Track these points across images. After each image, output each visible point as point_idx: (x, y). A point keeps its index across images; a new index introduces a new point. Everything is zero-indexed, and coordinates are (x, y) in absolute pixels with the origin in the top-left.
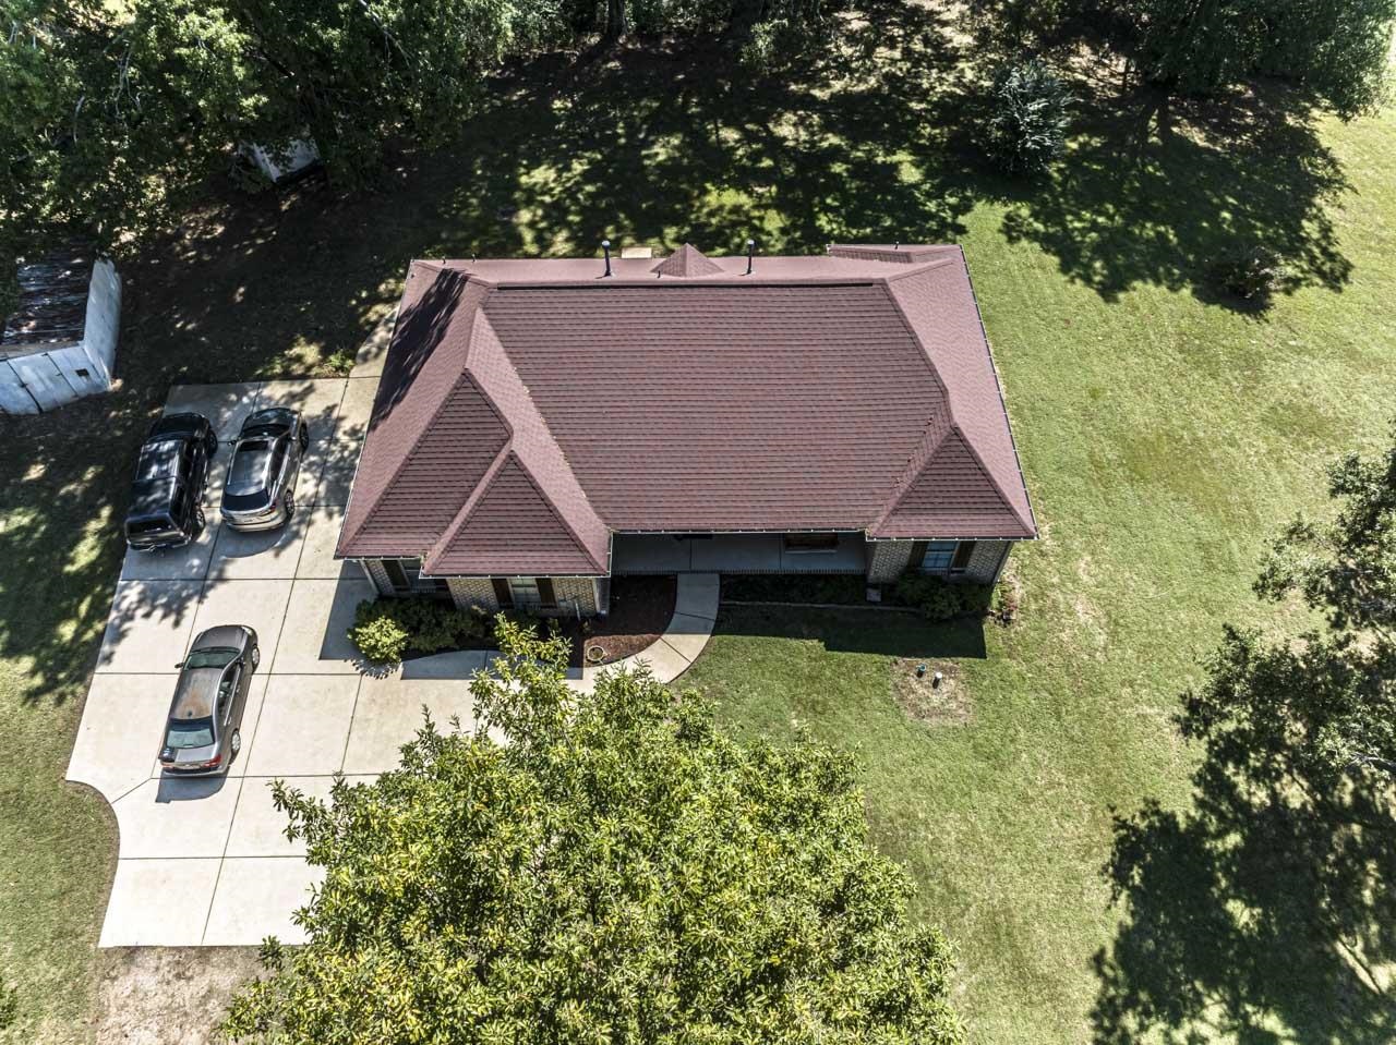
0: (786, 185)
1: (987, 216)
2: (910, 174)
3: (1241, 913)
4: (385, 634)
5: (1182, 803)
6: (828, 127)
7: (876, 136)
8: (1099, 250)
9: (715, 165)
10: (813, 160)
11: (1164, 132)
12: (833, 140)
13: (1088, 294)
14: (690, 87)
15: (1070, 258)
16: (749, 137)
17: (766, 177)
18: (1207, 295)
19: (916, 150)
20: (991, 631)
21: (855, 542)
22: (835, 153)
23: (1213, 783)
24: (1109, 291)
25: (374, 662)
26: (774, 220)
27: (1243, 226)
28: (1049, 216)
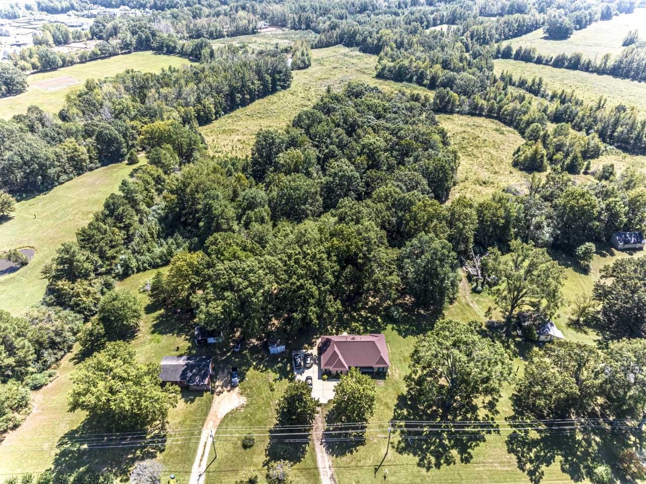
0: (363, 322)
1: (390, 326)
2: (380, 320)
3: (409, 403)
4: (325, 377)
5: (405, 393)
6: (369, 313)
7: (375, 314)
8: (404, 331)
9: (353, 319)
10: (367, 318)
11: (417, 311)
12: (369, 315)
13: (401, 337)
14: (348, 306)
15: (400, 333)
16: (358, 314)
17: (360, 321)
19: (381, 316)
20: (387, 377)
21: (371, 368)
22: (370, 317)
23: (408, 392)
24: (404, 337)
25: (324, 380)
26: (362, 328)
27: (425, 326)
28: (398, 326)
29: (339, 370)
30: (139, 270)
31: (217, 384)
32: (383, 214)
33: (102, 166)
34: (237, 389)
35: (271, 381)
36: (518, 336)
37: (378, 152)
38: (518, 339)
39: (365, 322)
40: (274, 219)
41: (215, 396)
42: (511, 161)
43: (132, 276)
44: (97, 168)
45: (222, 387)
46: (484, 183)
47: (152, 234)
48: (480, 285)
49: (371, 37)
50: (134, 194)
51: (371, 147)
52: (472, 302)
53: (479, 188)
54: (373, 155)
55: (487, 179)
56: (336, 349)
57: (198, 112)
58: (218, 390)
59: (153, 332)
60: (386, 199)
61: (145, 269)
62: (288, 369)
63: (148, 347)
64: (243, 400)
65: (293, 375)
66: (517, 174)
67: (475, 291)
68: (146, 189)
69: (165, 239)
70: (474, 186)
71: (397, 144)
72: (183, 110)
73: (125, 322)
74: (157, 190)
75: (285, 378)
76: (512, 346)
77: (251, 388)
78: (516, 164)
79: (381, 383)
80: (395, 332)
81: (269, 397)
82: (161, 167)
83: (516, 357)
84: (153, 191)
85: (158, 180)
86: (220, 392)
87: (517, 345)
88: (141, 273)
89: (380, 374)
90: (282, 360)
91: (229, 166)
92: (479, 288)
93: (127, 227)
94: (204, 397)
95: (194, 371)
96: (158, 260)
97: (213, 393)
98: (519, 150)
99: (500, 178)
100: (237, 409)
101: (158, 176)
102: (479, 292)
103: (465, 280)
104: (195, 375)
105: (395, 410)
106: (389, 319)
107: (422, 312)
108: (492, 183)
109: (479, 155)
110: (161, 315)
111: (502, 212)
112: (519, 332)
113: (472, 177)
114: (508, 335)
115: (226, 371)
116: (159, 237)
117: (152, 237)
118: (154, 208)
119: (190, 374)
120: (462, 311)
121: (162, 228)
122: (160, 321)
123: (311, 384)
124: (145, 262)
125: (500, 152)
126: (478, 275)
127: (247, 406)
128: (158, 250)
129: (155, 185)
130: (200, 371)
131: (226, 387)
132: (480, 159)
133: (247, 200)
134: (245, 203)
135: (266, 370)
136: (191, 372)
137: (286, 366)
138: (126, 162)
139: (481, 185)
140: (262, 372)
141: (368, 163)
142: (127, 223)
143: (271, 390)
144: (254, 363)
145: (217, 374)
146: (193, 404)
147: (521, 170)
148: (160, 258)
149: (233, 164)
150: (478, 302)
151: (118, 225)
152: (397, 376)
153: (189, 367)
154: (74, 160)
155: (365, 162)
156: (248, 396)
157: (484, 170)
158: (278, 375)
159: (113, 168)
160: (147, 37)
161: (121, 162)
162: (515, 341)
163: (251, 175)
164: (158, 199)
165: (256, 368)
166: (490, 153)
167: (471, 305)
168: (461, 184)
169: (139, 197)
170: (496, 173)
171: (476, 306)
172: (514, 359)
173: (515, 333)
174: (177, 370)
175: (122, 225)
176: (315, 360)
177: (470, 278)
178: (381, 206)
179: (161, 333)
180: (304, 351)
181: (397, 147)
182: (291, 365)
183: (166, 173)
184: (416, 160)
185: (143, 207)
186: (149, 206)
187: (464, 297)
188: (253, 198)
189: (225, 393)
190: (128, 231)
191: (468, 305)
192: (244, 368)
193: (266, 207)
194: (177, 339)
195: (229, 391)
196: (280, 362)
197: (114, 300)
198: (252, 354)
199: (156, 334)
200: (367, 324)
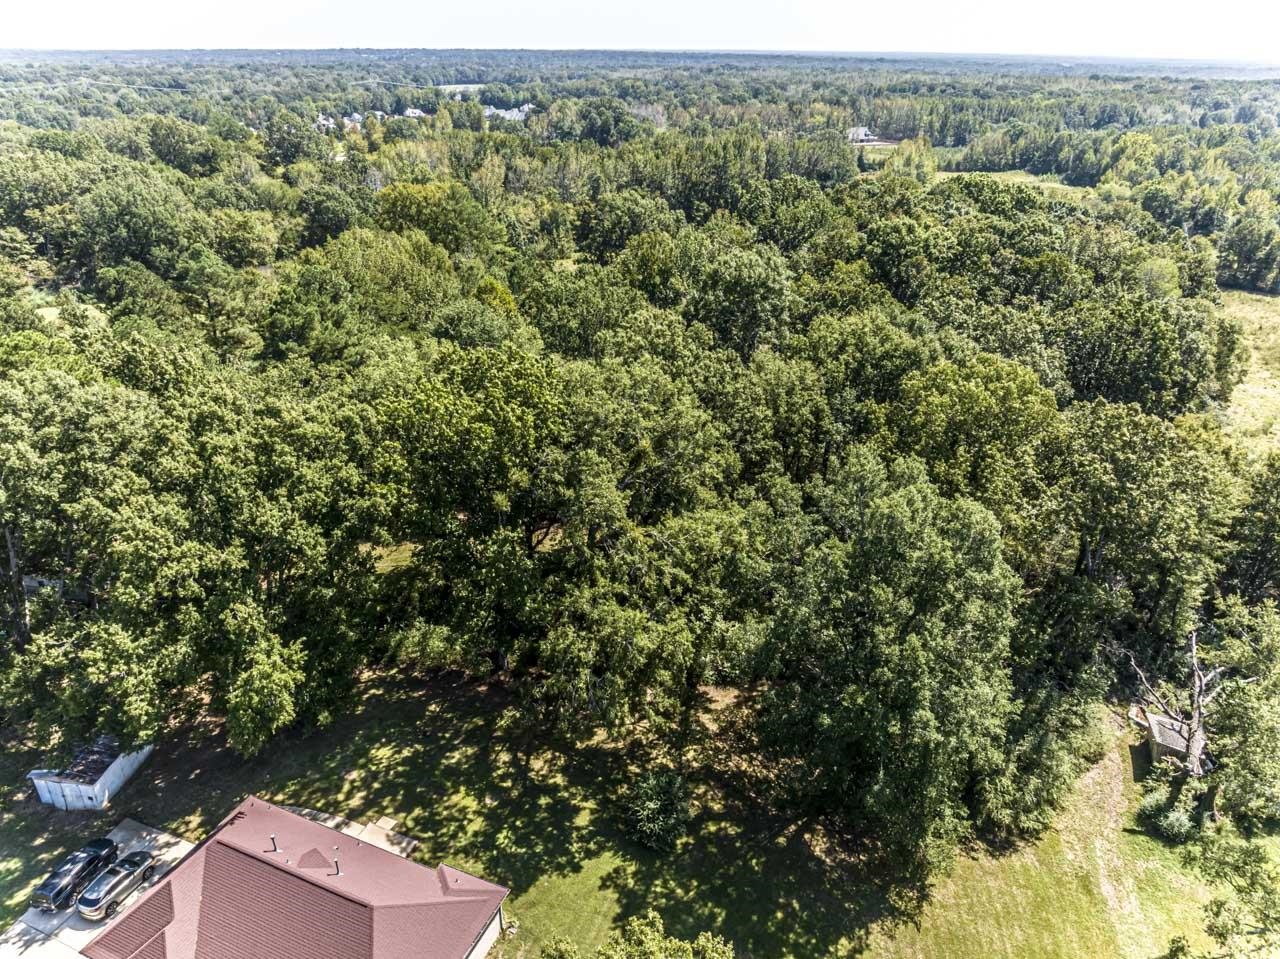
0: (504, 802)
1: (605, 863)
2: (582, 820)
6: (564, 770)
7: (586, 785)
9: (478, 775)
10: (535, 790)
11: (796, 836)
12: (558, 779)
16: (513, 762)
17: (499, 793)
19: (604, 803)
22: (552, 790)
26: (476, 826)
27: (784, 927)
28: (645, 877)
39: (516, 804)
48: (1187, 801)
52: (1116, 877)
62: (18, 897)
67: (1149, 824)
72: (548, 207)
80: (610, 899)
92: (1180, 818)
102: (1171, 839)
103: (1117, 764)
107: (819, 846)
120: (1040, 904)
150: (1147, 884)
154: (233, 248)
167: (1106, 888)
171: (1131, 903)
177: (1144, 758)
180: (162, 839)
187: (1085, 839)
191: (1086, 884)
200: (517, 813)
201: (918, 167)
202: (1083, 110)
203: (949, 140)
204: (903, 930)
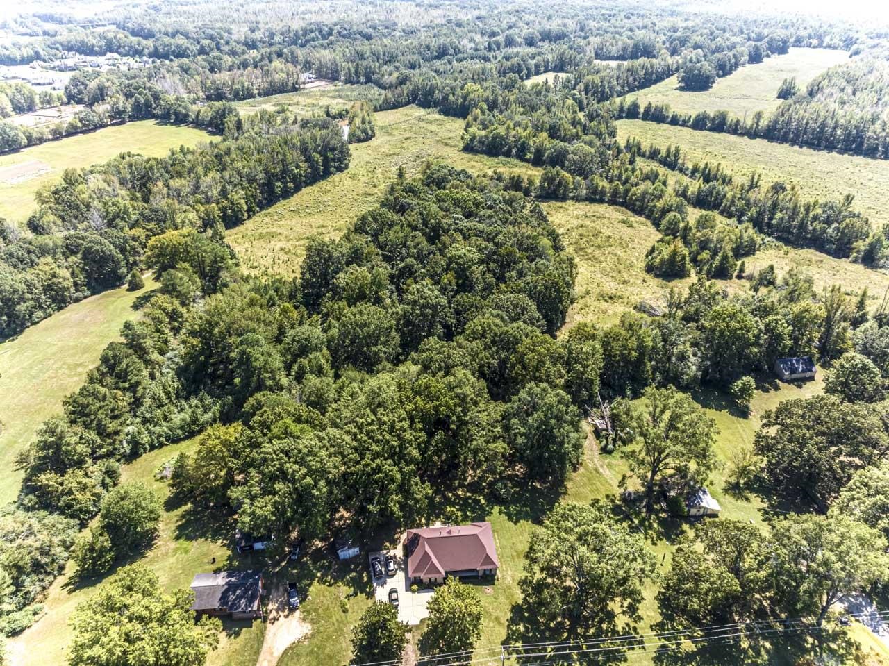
0: (461, 506)
1: (496, 509)
2: (483, 501)
3: (526, 614)
4: (415, 587)
5: (520, 602)
6: (468, 491)
7: (477, 493)
8: (516, 515)
9: (448, 502)
10: (466, 499)
11: (532, 485)
12: (469, 494)
13: (511, 524)
14: (441, 483)
15: (510, 518)
16: (454, 495)
17: (458, 504)
18: (533, 523)
19: (484, 496)
20: (496, 582)
21: (475, 570)
22: (469, 498)
23: (525, 599)
24: (515, 523)
25: (413, 591)
26: (460, 514)
27: (543, 506)
28: (507, 508)
29: (433, 577)
30: (153, 447)
31: (270, 607)
32: (480, 356)
33: (93, 294)
34: (297, 614)
35: (343, 598)
36: (662, 510)
37: (470, 267)
38: (663, 515)
39: (464, 505)
40: (336, 365)
41: (268, 625)
42: (644, 264)
43: (144, 455)
44: (85, 297)
45: (277, 611)
46: (611, 298)
47: (168, 394)
48: (611, 441)
49: (454, 94)
50: (142, 341)
51: (461, 261)
52: (602, 466)
53: (604, 305)
54: (464, 270)
55: (614, 291)
56: (428, 549)
57: (224, 210)
58: (271, 616)
59: (177, 538)
60: (483, 336)
61: (161, 445)
62: (365, 579)
63: (172, 560)
64: (307, 628)
65: (371, 587)
66: (653, 282)
67: (605, 451)
68: (158, 331)
69: (187, 399)
70: (597, 303)
71: (495, 253)
72: (202, 209)
73: (139, 529)
74: (172, 329)
75: (361, 593)
76: (655, 525)
77: (316, 610)
78: (649, 269)
79: (489, 590)
80: (504, 517)
81: (342, 622)
82: (177, 297)
83: (661, 540)
84: (167, 331)
85: (173, 316)
86: (275, 619)
87: (662, 522)
88: (156, 451)
89: (487, 578)
90: (356, 566)
91: (272, 292)
92: (610, 446)
93: (133, 388)
94: (254, 628)
95: (238, 592)
96: (179, 432)
97: (265, 620)
98: (653, 250)
99: (631, 289)
100: (299, 642)
101: (173, 310)
102: (610, 452)
103: (591, 436)
104: (239, 597)
105: (508, 626)
106: (495, 499)
107: (538, 485)
108: (621, 297)
109: (602, 259)
110: (188, 513)
111: (633, 343)
112: (664, 505)
113: (595, 291)
114: (650, 510)
115: (281, 589)
116: (178, 397)
117: (169, 398)
118: (170, 354)
119: (232, 597)
120: (589, 479)
121: (182, 384)
122: (187, 521)
123: (397, 600)
124: (161, 436)
125: (629, 252)
126: (607, 430)
127: (313, 635)
128: (178, 418)
129: (170, 323)
130: (246, 591)
131: (283, 611)
132: (604, 264)
133: (298, 342)
134: (296, 346)
135: (336, 583)
136: (234, 593)
137: (360, 574)
138: (126, 286)
139: (606, 301)
140: (330, 585)
141: (457, 283)
142: (133, 381)
143: (344, 612)
144: (319, 574)
145: (269, 593)
146: (238, 639)
147: (657, 276)
148: (182, 428)
149: (276, 290)
150: (609, 465)
151: (121, 385)
152: (509, 579)
153: (231, 587)
154: (53, 290)
155: (453, 282)
156: (313, 622)
157: (610, 279)
158: (352, 589)
159: (108, 296)
160: (147, 101)
161: (119, 287)
162: (658, 518)
163: (301, 303)
164: (174, 342)
165: (321, 581)
166: (616, 255)
167: (601, 470)
168: (581, 301)
169: (148, 343)
170: (625, 282)
171: (607, 471)
172: (659, 543)
173: (657, 507)
174: (214, 592)
175: (127, 385)
176: (399, 564)
177: (597, 433)
178: (477, 345)
179: (189, 538)
180: (385, 552)
181: (495, 257)
182: (369, 573)
183: (183, 304)
184: (521, 274)
185: (155, 356)
186: (162, 353)
187: (592, 460)
188: (306, 339)
189: (282, 619)
190: (135, 392)
191: (597, 471)
192: (306, 582)
193: (325, 350)
194: (212, 546)
195: (287, 617)
196: (353, 570)
197: (122, 499)
198: (314, 563)
199: (181, 540)
200: (467, 507)
201: (370, 123)
202: (428, 47)
203: (362, 79)
204: (566, 497)
